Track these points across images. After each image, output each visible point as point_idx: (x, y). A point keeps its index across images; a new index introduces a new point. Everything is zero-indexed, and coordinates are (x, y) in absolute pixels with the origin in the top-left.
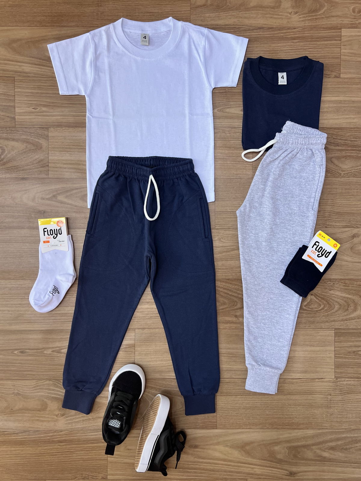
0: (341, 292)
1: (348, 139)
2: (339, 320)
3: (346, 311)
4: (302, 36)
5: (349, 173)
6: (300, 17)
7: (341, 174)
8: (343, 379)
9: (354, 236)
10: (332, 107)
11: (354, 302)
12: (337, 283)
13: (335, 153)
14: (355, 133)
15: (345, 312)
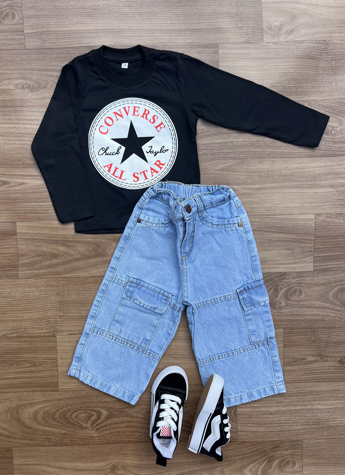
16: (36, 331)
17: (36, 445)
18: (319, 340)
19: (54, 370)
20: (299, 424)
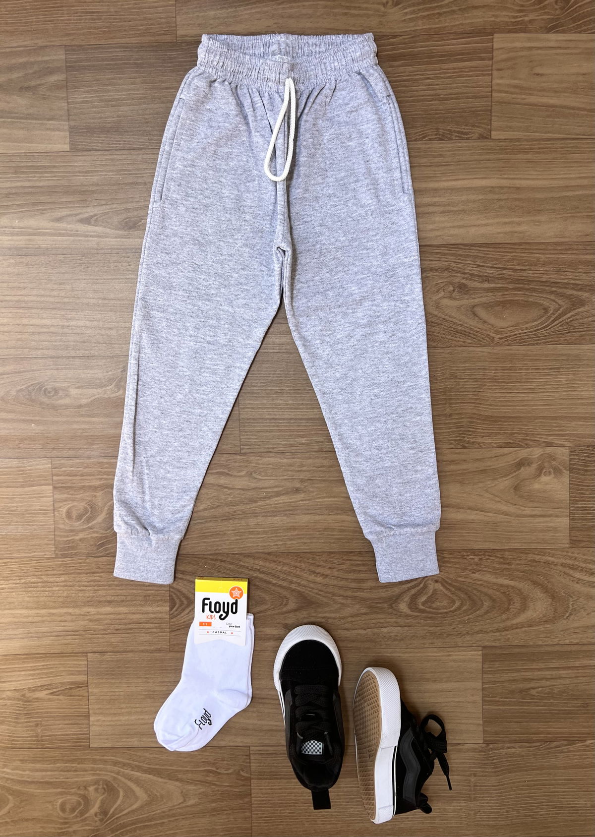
0: (494, 576)
1: (508, 267)
2: (491, 631)
3: (504, 612)
4: (410, 52)
5: (510, 336)
6: (406, 11)
7: (493, 338)
8: (500, 745)
9: (521, 464)
10: (474, 201)
11: (522, 593)
12: (487, 557)
13: (482, 297)
14: (523, 255)
15: (502, 613)
16: (518, 750)
17: (525, 552)
18: (30, 726)
19: (489, 683)
20: (61, 584)
